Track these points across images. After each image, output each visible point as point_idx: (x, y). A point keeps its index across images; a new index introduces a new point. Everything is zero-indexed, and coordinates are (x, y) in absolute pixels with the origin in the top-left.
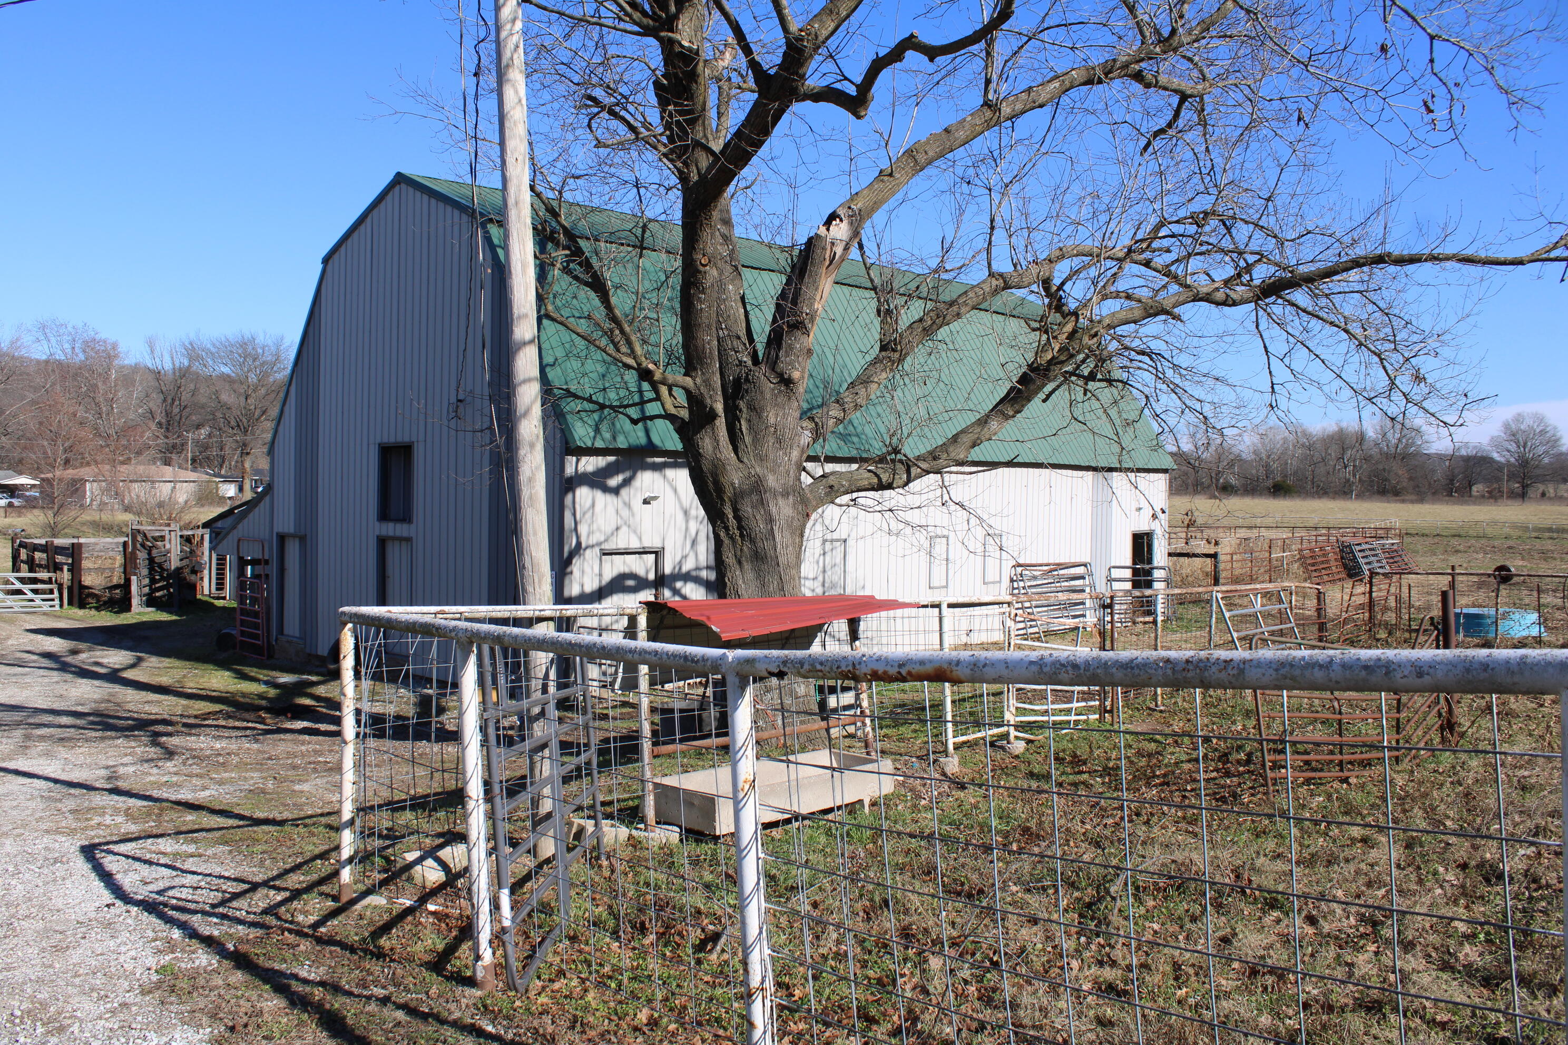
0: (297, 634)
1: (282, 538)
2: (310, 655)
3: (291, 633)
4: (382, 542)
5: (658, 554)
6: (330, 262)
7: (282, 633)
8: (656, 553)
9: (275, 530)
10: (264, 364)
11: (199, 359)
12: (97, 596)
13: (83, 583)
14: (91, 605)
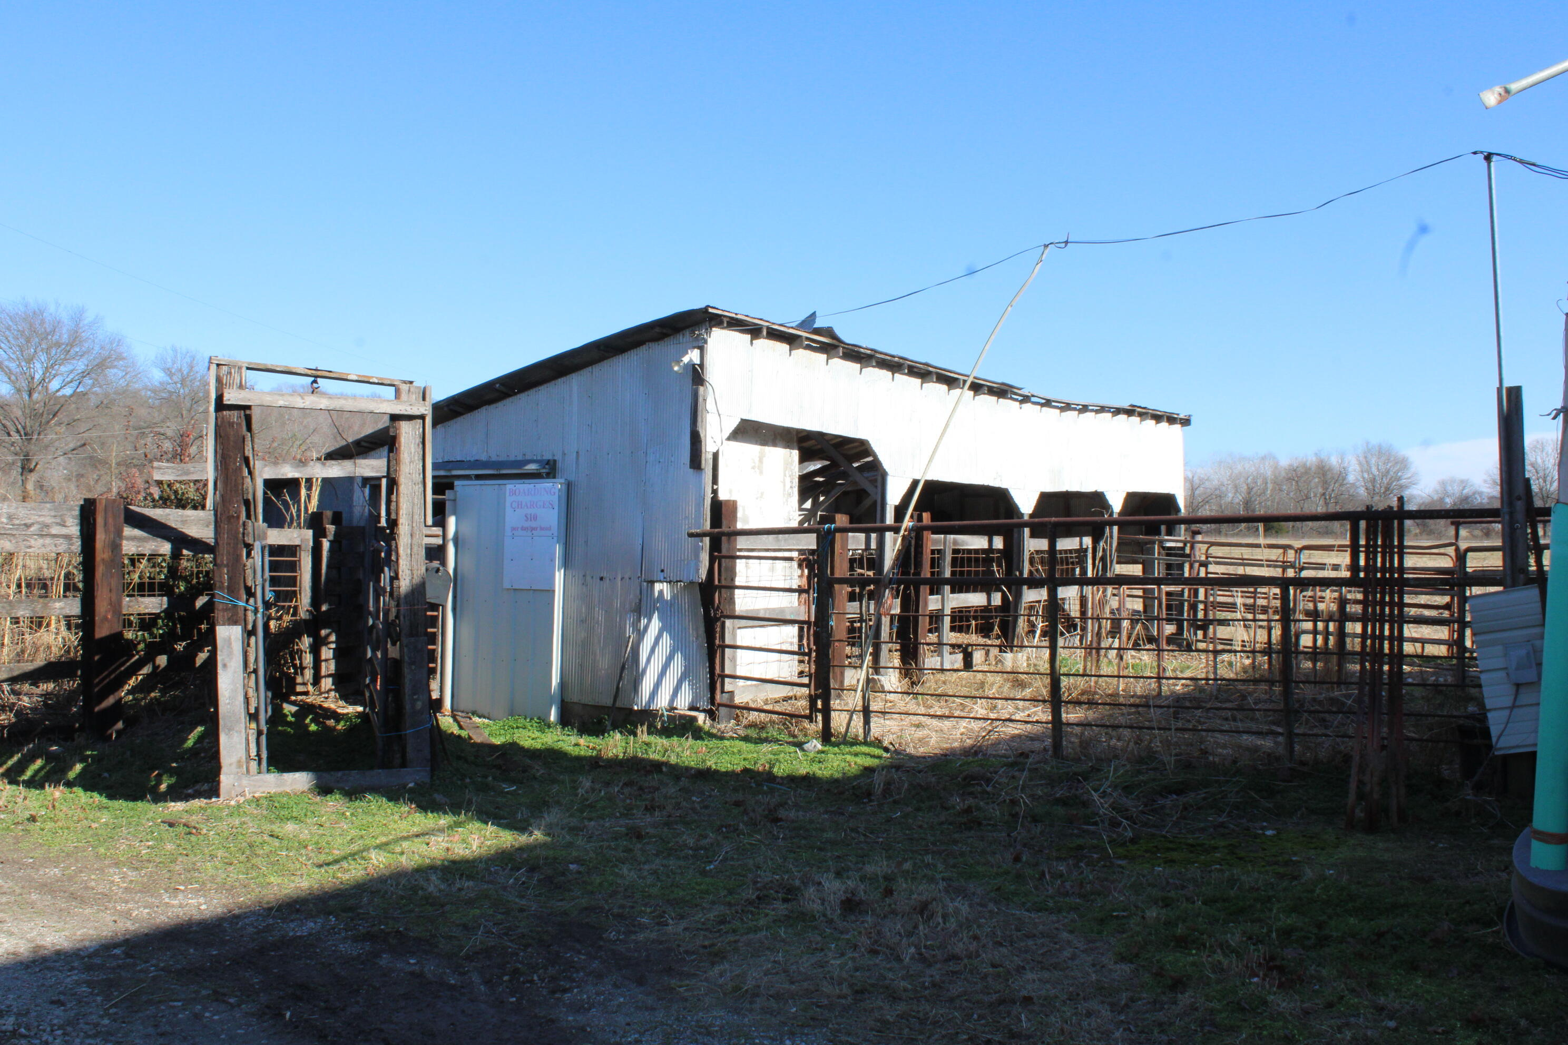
10: (58, 344)
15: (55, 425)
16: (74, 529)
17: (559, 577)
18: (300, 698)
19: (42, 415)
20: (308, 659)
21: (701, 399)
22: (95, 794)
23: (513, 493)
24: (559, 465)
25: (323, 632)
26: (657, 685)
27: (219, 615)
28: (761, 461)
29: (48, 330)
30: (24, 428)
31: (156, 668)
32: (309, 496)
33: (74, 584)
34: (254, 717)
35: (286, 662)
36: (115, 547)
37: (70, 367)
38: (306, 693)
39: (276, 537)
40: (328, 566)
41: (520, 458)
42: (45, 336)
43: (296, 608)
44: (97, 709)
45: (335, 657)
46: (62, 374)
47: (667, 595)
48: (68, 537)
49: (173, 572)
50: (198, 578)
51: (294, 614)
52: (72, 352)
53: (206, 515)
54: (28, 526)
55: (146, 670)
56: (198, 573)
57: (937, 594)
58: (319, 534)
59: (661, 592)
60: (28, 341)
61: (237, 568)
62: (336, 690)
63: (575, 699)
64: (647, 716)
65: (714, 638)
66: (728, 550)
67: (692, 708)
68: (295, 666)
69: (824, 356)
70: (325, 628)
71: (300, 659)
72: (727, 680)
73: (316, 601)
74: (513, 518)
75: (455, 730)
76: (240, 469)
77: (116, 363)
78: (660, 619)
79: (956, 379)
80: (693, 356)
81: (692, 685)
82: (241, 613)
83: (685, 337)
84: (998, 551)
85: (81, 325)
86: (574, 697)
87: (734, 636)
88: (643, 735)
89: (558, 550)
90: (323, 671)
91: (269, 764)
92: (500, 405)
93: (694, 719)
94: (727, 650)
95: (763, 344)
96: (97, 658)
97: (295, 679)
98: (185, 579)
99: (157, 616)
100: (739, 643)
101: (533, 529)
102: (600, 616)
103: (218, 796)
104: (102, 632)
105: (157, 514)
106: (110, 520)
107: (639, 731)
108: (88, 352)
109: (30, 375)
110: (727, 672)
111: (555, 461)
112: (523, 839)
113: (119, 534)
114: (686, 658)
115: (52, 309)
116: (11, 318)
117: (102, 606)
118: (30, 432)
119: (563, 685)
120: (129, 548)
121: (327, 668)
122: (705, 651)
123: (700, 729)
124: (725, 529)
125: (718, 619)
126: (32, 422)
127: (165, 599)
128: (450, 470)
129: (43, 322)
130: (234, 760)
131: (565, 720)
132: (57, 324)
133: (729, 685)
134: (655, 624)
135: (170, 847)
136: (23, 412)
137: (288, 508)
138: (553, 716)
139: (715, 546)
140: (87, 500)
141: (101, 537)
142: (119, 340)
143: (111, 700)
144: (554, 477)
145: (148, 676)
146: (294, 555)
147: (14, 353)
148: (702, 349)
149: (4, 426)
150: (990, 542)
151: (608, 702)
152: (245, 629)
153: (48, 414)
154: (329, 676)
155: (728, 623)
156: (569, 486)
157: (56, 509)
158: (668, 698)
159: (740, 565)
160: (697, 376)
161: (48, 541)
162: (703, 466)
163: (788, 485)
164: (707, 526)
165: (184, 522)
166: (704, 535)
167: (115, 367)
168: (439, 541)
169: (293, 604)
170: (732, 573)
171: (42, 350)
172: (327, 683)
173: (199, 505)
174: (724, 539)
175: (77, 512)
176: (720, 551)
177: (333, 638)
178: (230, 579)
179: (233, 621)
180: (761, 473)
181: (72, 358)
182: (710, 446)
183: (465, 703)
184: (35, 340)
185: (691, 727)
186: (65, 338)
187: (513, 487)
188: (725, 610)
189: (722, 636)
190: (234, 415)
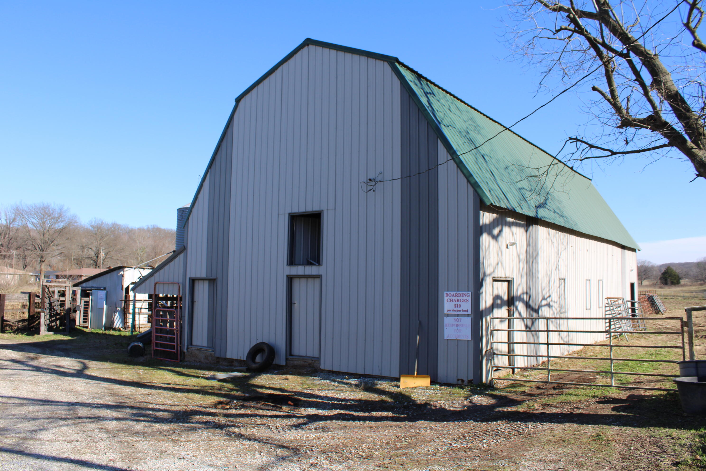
0: (205, 344)
1: (193, 281)
2: (218, 358)
3: (199, 344)
4: (290, 279)
5: (509, 282)
6: (242, 101)
7: (191, 344)
8: (508, 281)
9: (188, 276)
10: (53, 218)
11: (21, 215)
12: (11, 326)
13: (4, 318)
14: (9, 331)
15: (52, 246)
17: (105, 307)
19: (48, 242)
21: (123, 279)
26: (116, 324)
29: (51, 213)
30: (42, 247)
33: (28, 307)
34: (46, 327)
36: (34, 301)
41: (101, 287)
42: (49, 216)
47: (120, 310)
48: (27, 299)
52: (59, 220)
54: (20, 298)
59: (118, 309)
60: (44, 216)
64: (114, 329)
66: (128, 303)
67: (122, 327)
74: (99, 296)
76: (45, 293)
77: (74, 224)
80: (122, 273)
81: (122, 324)
83: (121, 270)
85: (62, 211)
86: (106, 326)
88: (112, 330)
89: (105, 302)
91: (47, 331)
92: (99, 278)
94: (126, 318)
96: (29, 318)
101: (102, 298)
102: (110, 314)
103: (40, 335)
104: (31, 314)
106: (33, 297)
108: (65, 220)
109: (44, 228)
110: (127, 322)
111: (105, 288)
113: (35, 299)
114: (121, 320)
115: (53, 205)
116: (38, 208)
117: (31, 311)
119: (105, 324)
122: (123, 319)
123: (121, 330)
124: (127, 299)
125: (125, 313)
126: (44, 245)
128: (91, 288)
129: (49, 210)
130: (42, 331)
132: (54, 210)
133: (127, 324)
134: (117, 314)
136: (41, 242)
138: (103, 329)
139: (126, 302)
141: (32, 299)
143: (32, 325)
144: (105, 290)
148: (123, 271)
149: (35, 246)
151: (109, 327)
152: (45, 314)
153: (50, 242)
155: (128, 314)
156: (107, 292)
158: (118, 326)
160: (122, 276)
161: (23, 300)
162: (123, 290)
164: (124, 299)
168: (88, 300)
170: (129, 306)
171: (48, 220)
175: (28, 295)
178: (43, 307)
179: (43, 312)
181: (59, 222)
182: (125, 286)
183: (92, 327)
184: (46, 216)
185: (119, 330)
186: (56, 215)
187: (99, 291)
188: (127, 312)
189: (126, 316)
190: (44, 286)
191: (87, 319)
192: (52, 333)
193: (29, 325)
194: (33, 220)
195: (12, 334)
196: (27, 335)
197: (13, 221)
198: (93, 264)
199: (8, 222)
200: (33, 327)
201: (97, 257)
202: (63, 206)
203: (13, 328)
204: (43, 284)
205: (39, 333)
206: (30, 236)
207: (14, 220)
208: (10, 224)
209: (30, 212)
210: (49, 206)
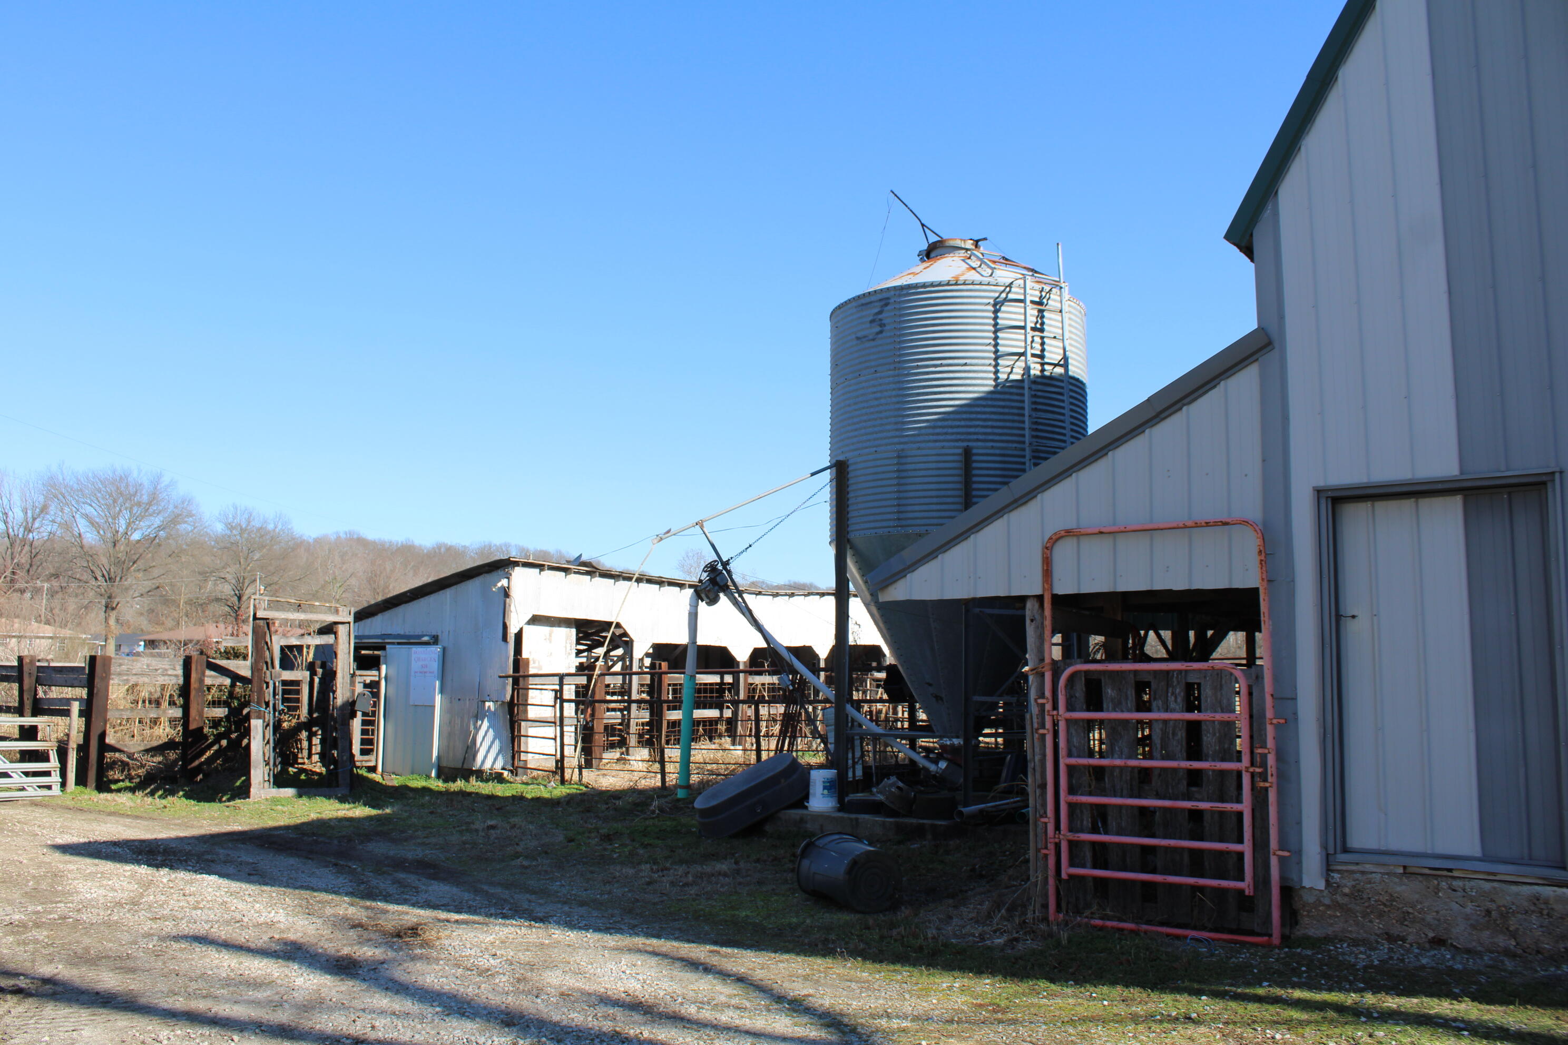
10: (139, 504)
11: (60, 497)
12: (125, 765)
13: (107, 741)
14: (121, 784)
15: (135, 571)
16: (180, 671)
17: (438, 698)
18: (300, 766)
19: (124, 562)
20: (305, 744)
21: (507, 605)
22: (192, 801)
23: (416, 653)
24: (440, 638)
25: (314, 729)
26: (485, 757)
27: (252, 715)
28: (550, 635)
29: (132, 492)
30: (109, 574)
31: (221, 746)
32: (308, 653)
33: (174, 701)
34: (267, 764)
35: (293, 746)
36: (201, 681)
37: (148, 523)
38: (304, 764)
39: (288, 675)
40: (318, 693)
41: (420, 633)
42: (130, 497)
43: (299, 716)
44: (189, 767)
45: (321, 743)
46: (141, 528)
47: (492, 709)
48: (176, 676)
49: (231, 695)
50: (245, 698)
51: (298, 719)
52: (151, 510)
53: (248, 663)
54: (156, 670)
55: (216, 747)
56: (245, 695)
57: (680, 709)
58: (313, 673)
59: (489, 707)
60: (115, 501)
61: (261, 693)
62: (320, 762)
63: (445, 765)
64: (479, 774)
65: (514, 731)
66: (524, 685)
67: (503, 769)
68: (297, 748)
69: (589, 577)
70: (315, 726)
71: (301, 744)
72: (522, 754)
73: (310, 712)
74: (415, 666)
75: (381, 780)
76: (264, 647)
77: (186, 519)
78: (489, 721)
79: (684, 584)
80: (504, 582)
81: (503, 756)
82: (262, 713)
83: (500, 572)
84: (729, 684)
85: (159, 487)
86: (444, 764)
87: (527, 731)
88: (473, 780)
89: (438, 683)
90: (314, 751)
91: (274, 783)
92: (411, 604)
93: (502, 774)
94: (522, 738)
95: (547, 573)
96: (190, 740)
97: (297, 755)
98: (237, 698)
99: (222, 718)
100: (529, 734)
101: (425, 672)
102: (458, 721)
103: (249, 798)
104: (193, 726)
105: (223, 663)
106: (199, 667)
107: (471, 779)
108: (165, 509)
109: (115, 529)
110: (522, 749)
111: (438, 636)
112: (380, 812)
113: (203, 674)
114: (501, 742)
115: (135, 474)
116: (101, 482)
117: (193, 713)
118: (114, 577)
119: (439, 757)
120: (208, 681)
121: (316, 749)
122: (510, 738)
123: (504, 779)
124: (521, 673)
125: (517, 721)
126: (116, 568)
127: (227, 709)
128: (384, 639)
129: (127, 486)
130: (257, 782)
131: (438, 776)
132: (139, 487)
133: (523, 756)
134: (486, 724)
135: (227, 813)
136: (109, 561)
137: (296, 659)
138: (433, 774)
139: (516, 682)
140: (186, 656)
141: (194, 676)
142: (189, 502)
143: (197, 763)
144: (437, 645)
145: (216, 751)
146: (299, 686)
147: (103, 511)
148: (508, 578)
149: (92, 571)
150: (722, 678)
151: (459, 766)
152: (264, 721)
153: (129, 561)
154: (317, 754)
155: (523, 724)
156: (444, 649)
157: (171, 661)
158: (491, 763)
159: (531, 693)
160: (506, 593)
161: (166, 678)
162: (508, 640)
163: (569, 648)
164: (511, 672)
165: (238, 668)
166: (507, 677)
167: (185, 522)
168: (377, 679)
169: (298, 713)
170: (526, 697)
171: (126, 509)
172: (316, 758)
173: (245, 658)
174: (521, 679)
175: (181, 662)
176: (518, 685)
177: (320, 732)
178: (258, 698)
179: (259, 718)
180: (550, 642)
181: (151, 515)
182: (513, 630)
183: (389, 768)
184: (121, 500)
185: (499, 778)
186: (145, 498)
187: (416, 649)
188: (521, 716)
189: (519, 731)
190: (261, 623)
191: (371, 742)
192: (290, 792)
193: (186, 759)
194: (89, 510)
195: (139, 794)
196: (188, 796)
197: (42, 511)
198: (225, 616)
199: (30, 514)
200: (198, 769)
201: (240, 598)
202: (159, 477)
203: (133, 773)
204: (259, 615)
205: (244, 792)
206: (82, 547)
207: (44, 509)
208: (34, 519)
209: (81, 490)
210: (127, 477)
